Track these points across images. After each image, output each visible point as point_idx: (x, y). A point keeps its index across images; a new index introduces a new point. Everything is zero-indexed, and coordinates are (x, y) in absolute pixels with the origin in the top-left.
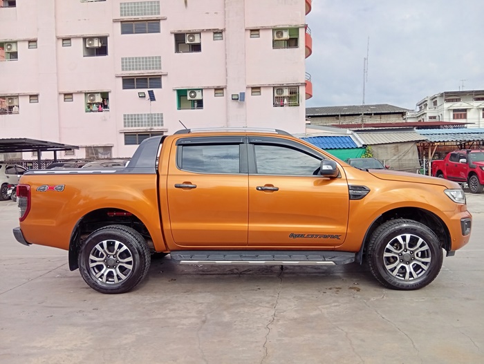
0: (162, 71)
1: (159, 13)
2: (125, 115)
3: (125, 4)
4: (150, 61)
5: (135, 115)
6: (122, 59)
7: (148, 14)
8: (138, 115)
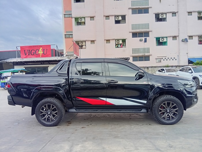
0: (149, 29)
1: (148, 5)
2: (133, 49)
3: (133, 1)
4: (144, 26)
5: (137, 49)
6: (132, 25)
7: (144, 6)
8: (139, 49)
